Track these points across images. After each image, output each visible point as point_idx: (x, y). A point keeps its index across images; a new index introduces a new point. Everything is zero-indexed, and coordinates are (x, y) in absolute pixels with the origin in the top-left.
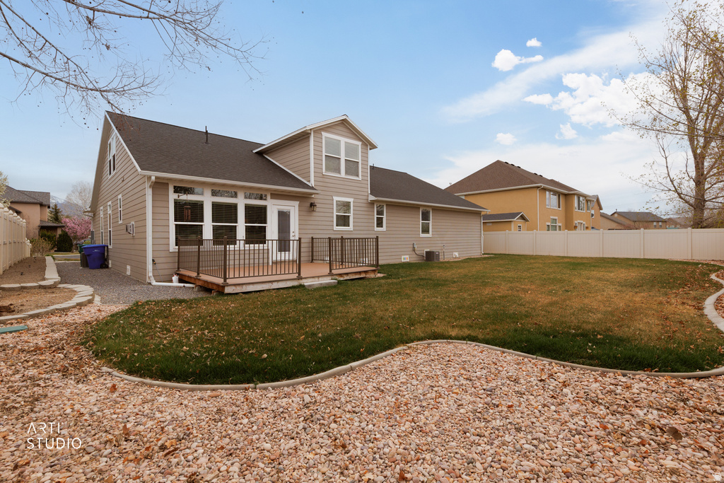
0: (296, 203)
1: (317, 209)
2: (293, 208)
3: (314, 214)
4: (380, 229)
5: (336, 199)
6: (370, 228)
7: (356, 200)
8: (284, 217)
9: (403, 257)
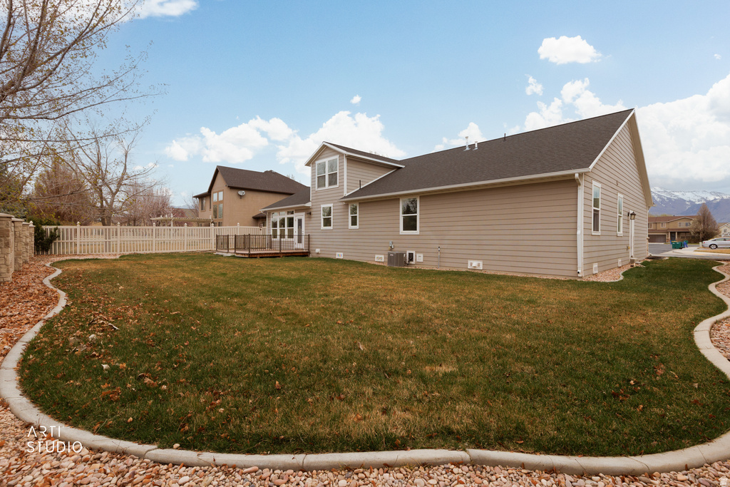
0: (304, 213)
1: (313, 216)
2: (302, 216)
3: (312, 219)
4: (354, 227)
5: (322, 206)
6: (346, 227)
7: (335, 205)
8: (300, 221)
9: (376, 256)
